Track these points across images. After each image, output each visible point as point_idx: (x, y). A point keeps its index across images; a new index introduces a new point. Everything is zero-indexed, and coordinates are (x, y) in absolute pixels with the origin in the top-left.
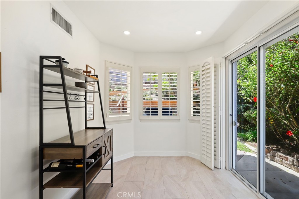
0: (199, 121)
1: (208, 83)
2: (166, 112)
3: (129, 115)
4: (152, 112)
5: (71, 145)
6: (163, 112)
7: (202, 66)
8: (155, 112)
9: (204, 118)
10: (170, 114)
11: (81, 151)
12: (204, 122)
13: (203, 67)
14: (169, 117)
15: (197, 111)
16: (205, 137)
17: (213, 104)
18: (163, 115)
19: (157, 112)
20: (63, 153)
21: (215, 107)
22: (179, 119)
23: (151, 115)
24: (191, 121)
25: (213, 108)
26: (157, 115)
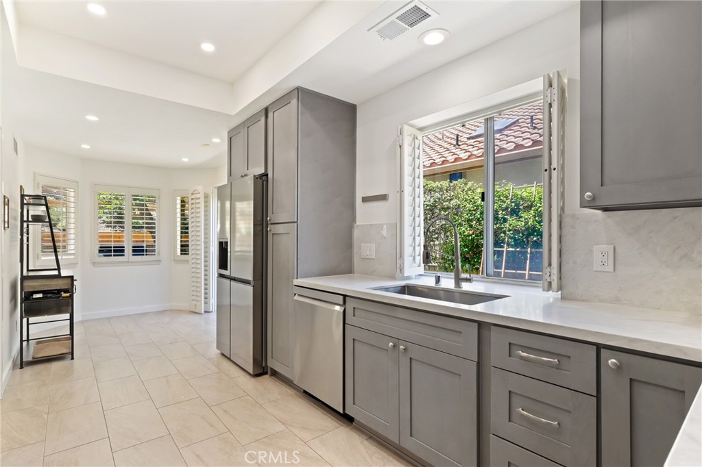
0: (188, 261)
1: (198, 211)
2: (138, 251)
3: (72, 257)
4: (115, 251)
5: (59, 276)
6: (134, 251)
7: (191, 192)
8: (119, 251)
9: (193, 257)
10: (145, 253)
11: (69, 281)
12: (193, 261)
13: (192, 194)
14: (144, 258)
15: (185, 248)
16: (195, 283)
17: (203, 240)
18: (133, 255)
19: (123, 251)
20: (48, 284)
21: (206, 243)
22: (160, 261)
23: (114, 255)
24: (177, 261)
25: (203, 244)
26: (123, 255)
